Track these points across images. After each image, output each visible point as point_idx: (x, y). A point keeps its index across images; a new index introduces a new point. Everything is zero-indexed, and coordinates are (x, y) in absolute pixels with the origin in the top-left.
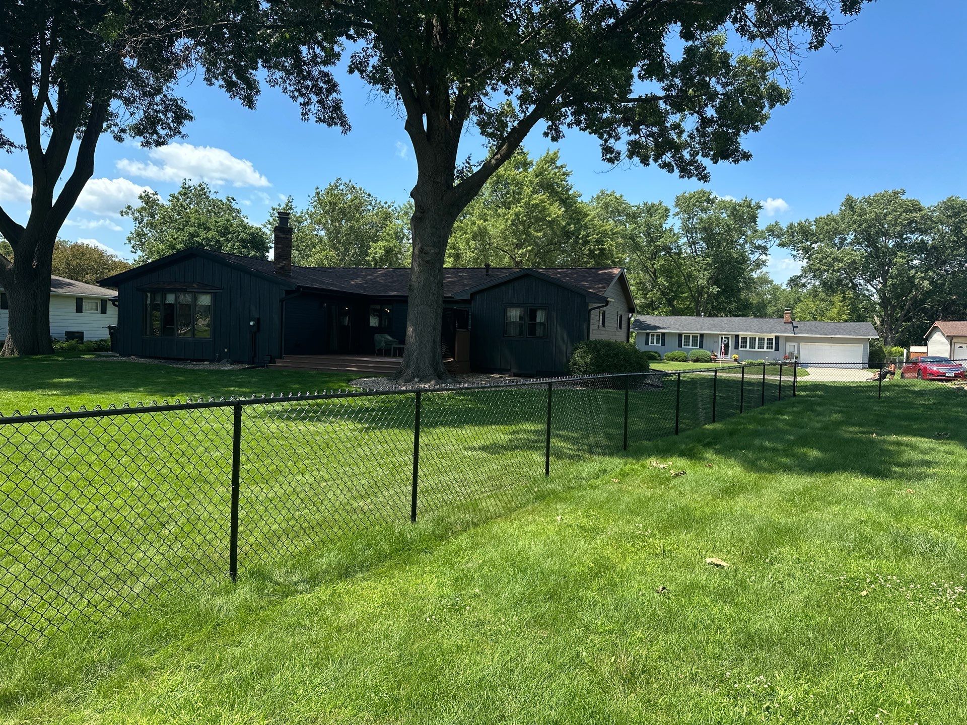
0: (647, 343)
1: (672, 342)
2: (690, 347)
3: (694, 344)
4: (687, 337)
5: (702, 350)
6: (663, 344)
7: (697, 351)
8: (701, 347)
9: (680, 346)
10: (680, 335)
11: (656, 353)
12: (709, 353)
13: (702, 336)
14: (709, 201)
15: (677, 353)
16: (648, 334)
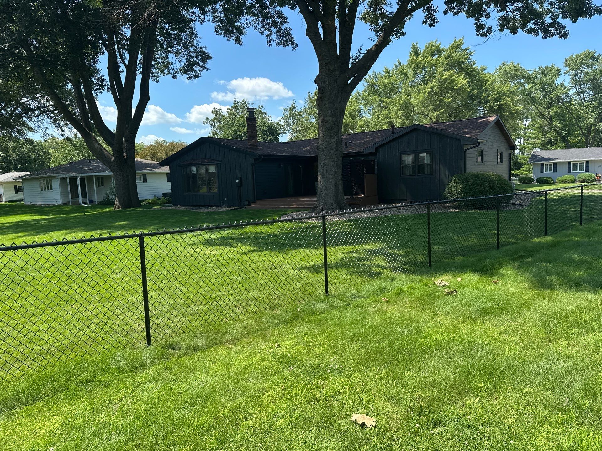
0: (542, 171)
1: (562, 169)
2: (578, 171)
3: (581, 169)
4: (575, 164)
5: (587, 173)
6: (555, 171)
7: (584, 174)
8: (587, 170)
9: (569, 171)
10: (569, 163)
11: (549, 178)
12: (594, 175)
13: (587, 162)
14: (594, 58)
15: (567, 177)
16: (542, 165)
